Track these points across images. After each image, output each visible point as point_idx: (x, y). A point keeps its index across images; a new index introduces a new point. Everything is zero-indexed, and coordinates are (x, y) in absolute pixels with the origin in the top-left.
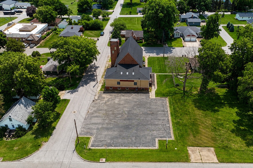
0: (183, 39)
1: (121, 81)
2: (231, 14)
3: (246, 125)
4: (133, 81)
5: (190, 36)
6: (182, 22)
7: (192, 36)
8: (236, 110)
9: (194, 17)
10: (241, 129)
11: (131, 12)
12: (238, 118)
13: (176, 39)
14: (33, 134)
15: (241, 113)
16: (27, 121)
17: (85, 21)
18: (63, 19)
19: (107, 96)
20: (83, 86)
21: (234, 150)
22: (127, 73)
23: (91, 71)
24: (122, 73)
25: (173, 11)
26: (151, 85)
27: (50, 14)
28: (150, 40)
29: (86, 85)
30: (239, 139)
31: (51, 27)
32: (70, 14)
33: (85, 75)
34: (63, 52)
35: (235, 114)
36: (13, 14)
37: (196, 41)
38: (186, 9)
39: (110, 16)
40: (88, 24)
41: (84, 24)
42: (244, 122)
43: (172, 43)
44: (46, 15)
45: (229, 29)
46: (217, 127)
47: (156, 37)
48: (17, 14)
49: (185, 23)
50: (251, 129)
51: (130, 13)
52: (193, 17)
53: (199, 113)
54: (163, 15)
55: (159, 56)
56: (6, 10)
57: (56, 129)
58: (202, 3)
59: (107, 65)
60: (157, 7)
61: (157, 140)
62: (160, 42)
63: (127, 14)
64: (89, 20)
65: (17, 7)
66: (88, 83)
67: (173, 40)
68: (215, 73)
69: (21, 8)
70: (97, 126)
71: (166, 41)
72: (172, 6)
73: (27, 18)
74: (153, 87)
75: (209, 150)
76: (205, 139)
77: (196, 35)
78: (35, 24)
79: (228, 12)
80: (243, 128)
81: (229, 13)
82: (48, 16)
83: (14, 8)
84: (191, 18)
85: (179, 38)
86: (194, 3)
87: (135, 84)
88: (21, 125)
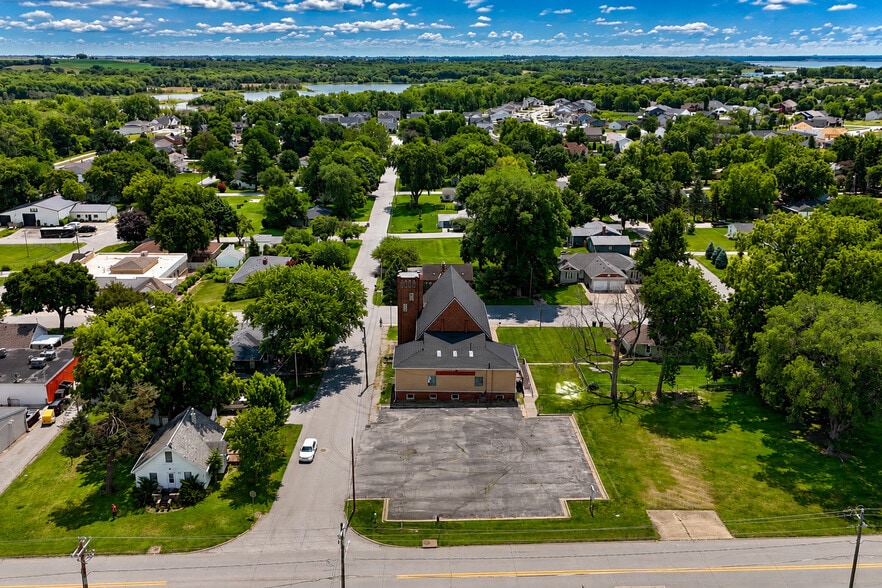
0: (588, 287)
1: (438, 373)
2: (715, 226)
3: (793, 465)
4: (473, 373)
5: (606, 276)
6: (575, 246)
7: (612, 276)
8: (760, 434)
9: (611, 234)
10: (780, 472)
11: (420, 226)
12: (771, 451)
13: (564, 287)
14: (224, 497)
15: (774, 442)
16: (209, 462)
17: (297, 245)
18: (225, 245)
19: (403, 416)
20: (328, 394)
21: (770, 514)
22: (455, 354)
23: (342, 362)
24: (439, 353)
25: (556, 208)
26: (520, 387)
27: (196, 228)
28: (493, 285)
29: (338, 392)
30: (777, 492)
31: (195, 265)
32: (244, 231)
33: (328, 371)
34: (280, 300)
35: (759, 443)
36: (70, 234)
37: (624, 291)
38: (583, 212)
39: (362, 236)
40: (305, 253)
41: (296, 254)
42: (788, 458)
43: (557, 296)
44: (185, 231)
45: (713, 263)
46: (718, 471)
47: (512, 279)
48: (82, 234)
49: (585, 249)
50: (806, 472)
51: (419, 229)
52: (605, 233)
53: (662, 444)
54: (530, 216)
55: (525, 325)
56: (46, 226)
57: (282, 486)
58: (626, 197)
59: (385, 349)
60: (515, 197)
61: (563, 501)
62: (523, 294)
63: (410, 231)
64: (308, 244)
65: (79, 216)
66: (344, 388)
67: (556, 290)
68: (695, 336)
69: (90, 220)
70: (393, 478)
71: (538, 292)
72: (553, 192)
73: (118, 245)
74: (527, 394)
75: (705, 517)
76: (691, 495)
77: (622, 274)
78: (151, 256)
79: (704, 221)
80: (786, 470)
81: (708, 225)
82: (189, 234)
83: (69, 220)
84: (601, 234)
85: (575, 283)
86: (604, 199)
87: (480, 381)
88: (194, 474)
